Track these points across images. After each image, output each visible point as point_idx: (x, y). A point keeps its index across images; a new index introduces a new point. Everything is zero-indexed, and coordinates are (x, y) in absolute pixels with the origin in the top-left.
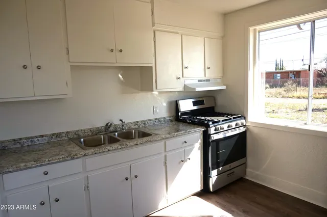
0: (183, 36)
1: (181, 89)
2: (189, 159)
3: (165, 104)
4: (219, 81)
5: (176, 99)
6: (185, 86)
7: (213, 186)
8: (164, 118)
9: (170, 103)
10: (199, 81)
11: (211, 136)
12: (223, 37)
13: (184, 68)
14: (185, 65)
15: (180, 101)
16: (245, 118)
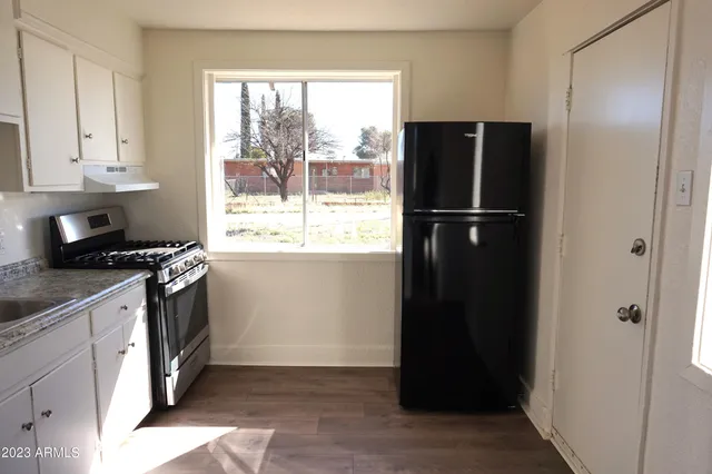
0: (77, 58)
1: (77, 187)
2: (133, 345)
3: (20, 227)
4: (139, 170)
5: (50, 213)
6: (86, 181)
7: (175, 392)
8: (23, 262)
9: (32, 224)
10: (110, 169)
11: (167, 286)
12: (142, 78)
13: (81, 136)
14: (86, 129)
15: (62, 218)
16: (202, 247)
